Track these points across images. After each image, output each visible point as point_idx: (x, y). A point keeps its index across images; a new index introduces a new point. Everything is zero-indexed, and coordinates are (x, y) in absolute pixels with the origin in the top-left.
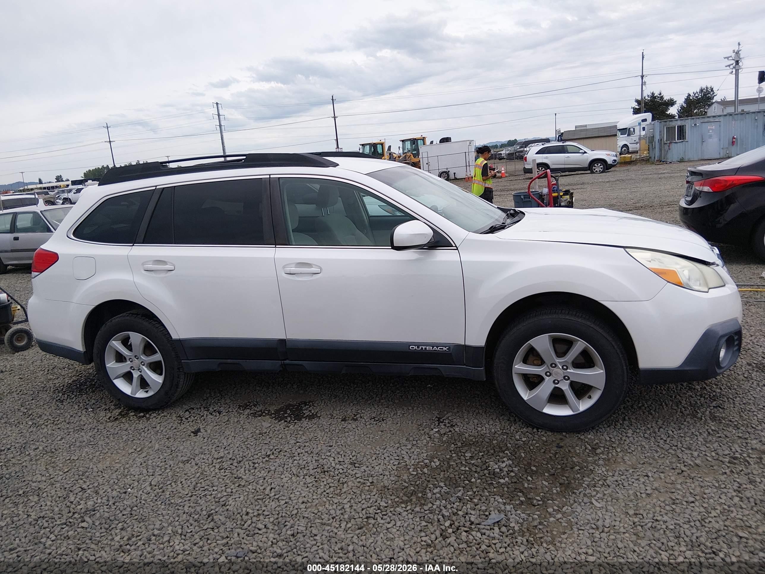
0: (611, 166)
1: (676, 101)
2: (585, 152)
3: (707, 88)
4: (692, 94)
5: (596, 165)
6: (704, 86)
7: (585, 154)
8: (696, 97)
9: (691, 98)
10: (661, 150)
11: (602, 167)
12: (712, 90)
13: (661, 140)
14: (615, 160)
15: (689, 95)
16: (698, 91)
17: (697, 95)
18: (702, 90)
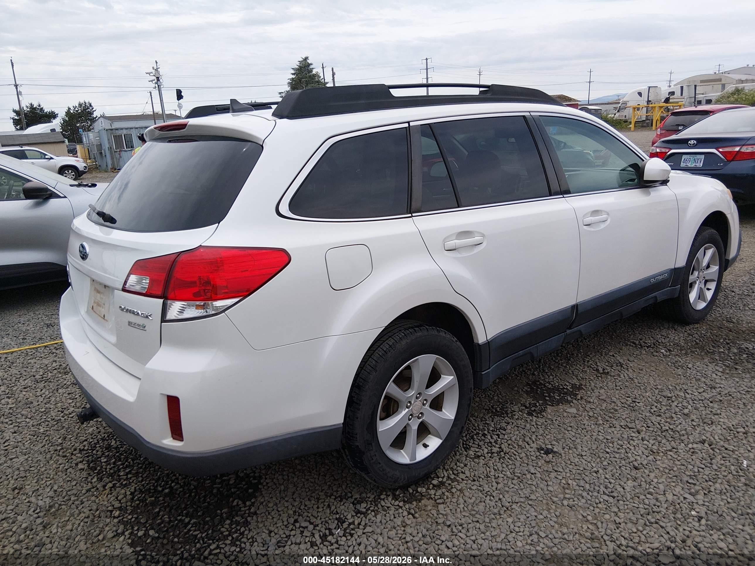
0: (83, 173)
1: (57, 114)
2: (51, 158)
3: (85, 102)
4: (72, 108)
5: (66, 172)
6: (82, 101)
7: (51, 160)
8: (77, 111)
9: (72, 112)
10: (112, 158)
11: (73, 173)
12: (91, 105)
13: (110, 148)
14: (85, 167)
15: (69, 109)
16: (77, 105)
17: (76, 109)
18: (80, 105)
